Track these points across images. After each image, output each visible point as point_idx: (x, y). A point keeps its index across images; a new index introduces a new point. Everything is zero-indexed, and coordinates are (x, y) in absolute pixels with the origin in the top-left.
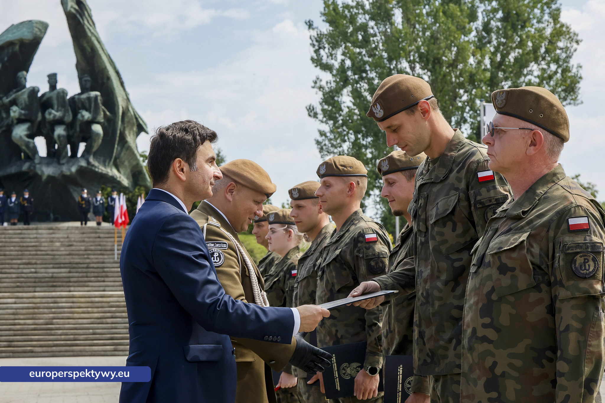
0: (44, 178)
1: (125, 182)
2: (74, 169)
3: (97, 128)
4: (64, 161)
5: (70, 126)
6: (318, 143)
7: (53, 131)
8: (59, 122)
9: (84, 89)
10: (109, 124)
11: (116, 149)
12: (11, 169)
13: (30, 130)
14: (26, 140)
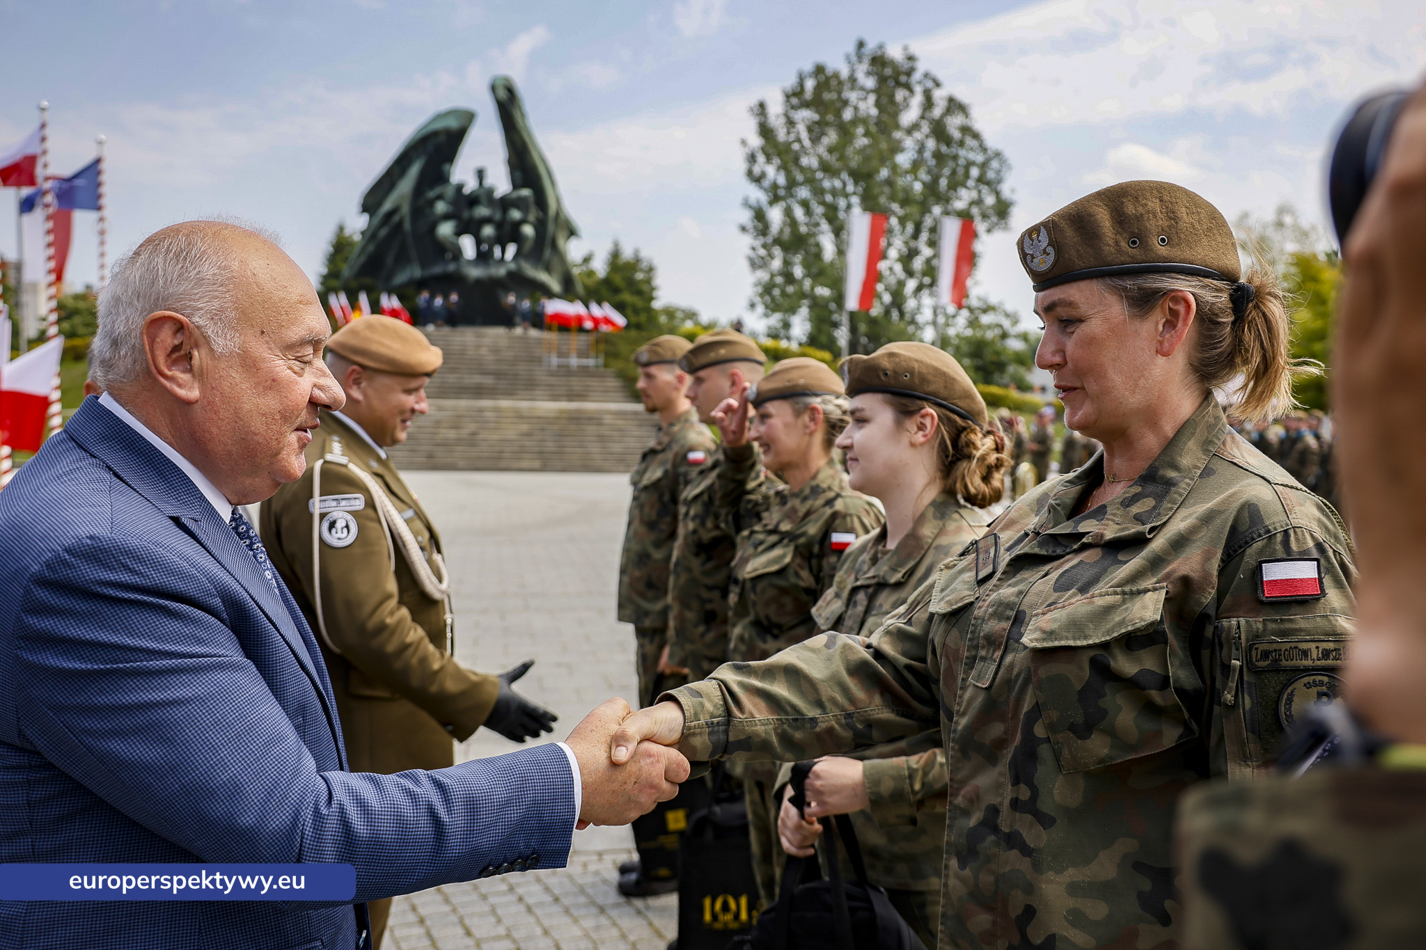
0: (472, 279)
1: (556, 286)
2: (501, 272)
3: (528, 230)
4: (492, 263)
5: (499, 226)
6: (749, 256)
7: (481, 230)
8: (487, 220)
9: (516, 186)
10: (540, 226)
11: (547, 253)
12: (437, 270)
13: (457, 227)
14: (453, 239)
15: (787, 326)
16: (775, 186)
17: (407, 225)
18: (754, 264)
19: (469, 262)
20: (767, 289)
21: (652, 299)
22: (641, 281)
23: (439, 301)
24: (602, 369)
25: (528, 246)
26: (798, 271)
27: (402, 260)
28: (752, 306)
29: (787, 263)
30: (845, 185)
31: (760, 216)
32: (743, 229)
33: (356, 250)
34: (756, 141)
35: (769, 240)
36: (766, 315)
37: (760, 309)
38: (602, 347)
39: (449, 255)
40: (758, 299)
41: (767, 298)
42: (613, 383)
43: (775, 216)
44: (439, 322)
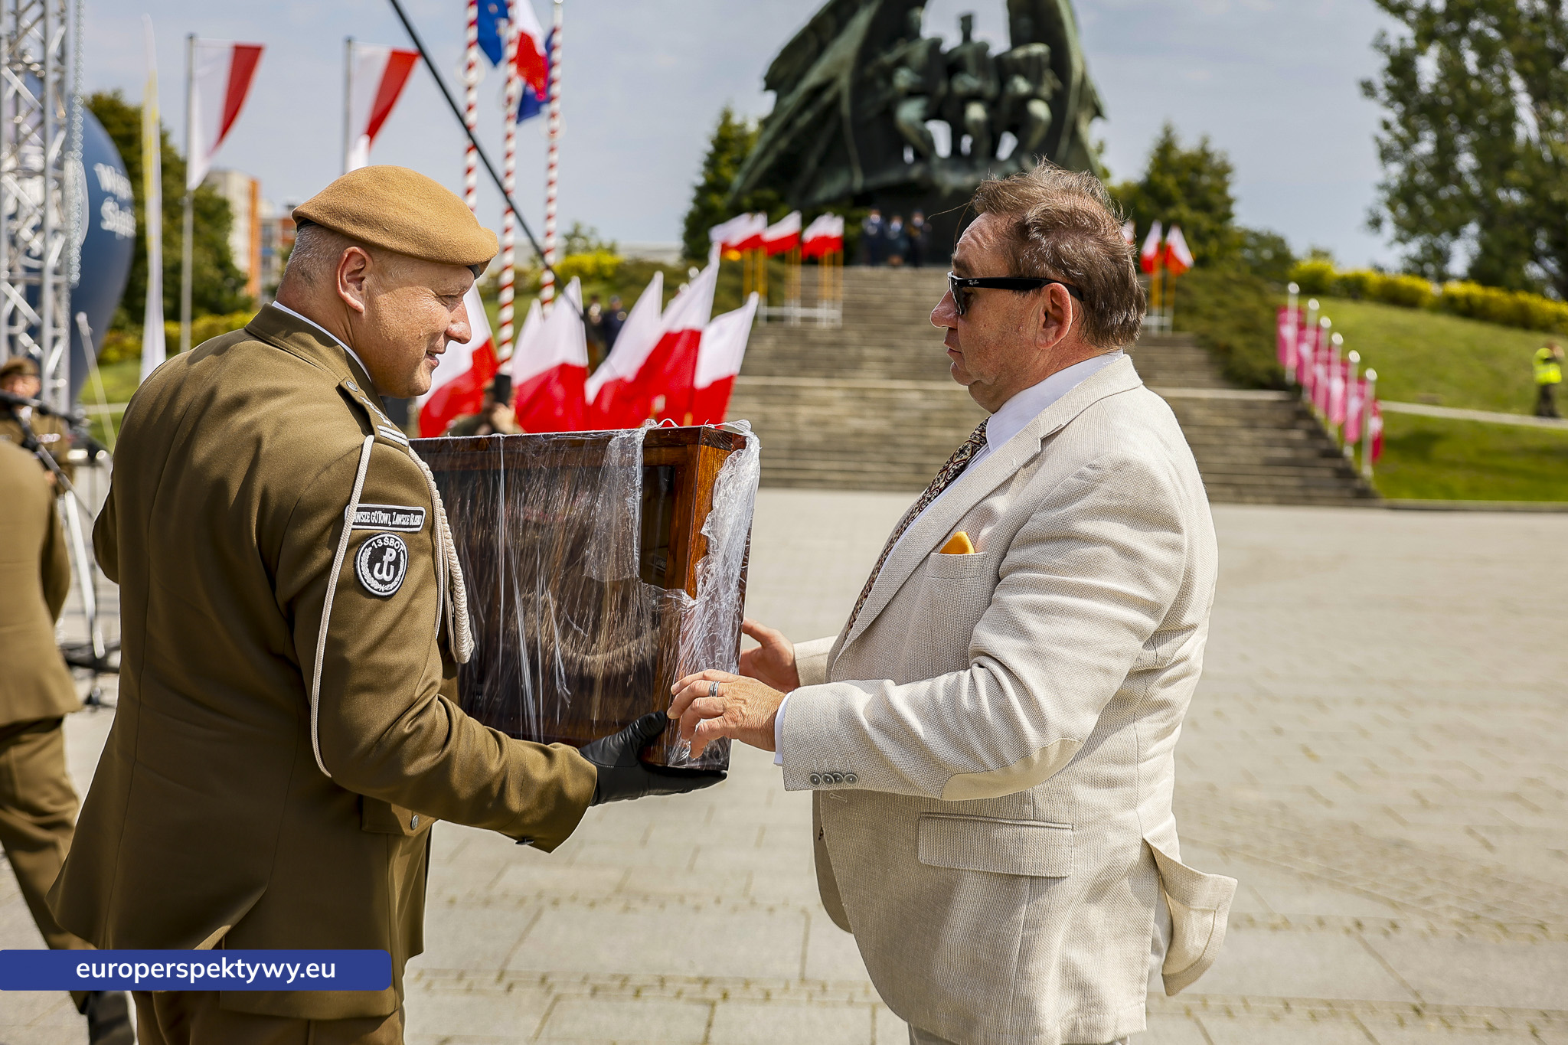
0: (947, 191)
3: (1040, 109)
4: (979, 163)
5: (992, 105)
6: (1378, 140)
7: (962, 111)
8: (976, 97)
9: (1018, 40)
10: (1057, 103)
11: (1064, 143)
12: (892, 176)
13: (926, 108)
14: (919, 125)
15: (1441, 257)
17: (845, 108)
18: (1386, 155)
19: (944, 161)
20: (1404, 195)
21: (1228, 216)
22: (1210, 187)
23: (896, 225)
24: (1169, 334)
25: (1037, 136)
26: (1466, 161)
27: (832, 160)
28: (1376, 223)
29: (1446, 151)
32: (1367, 90)
33: (755, 149)
35: (1414, 108)
36: (1402, 240)
37: (1389, 229)
38: (1170, 296)
39: (909, 155)
40: (1386, 214)
41: (1403, 210)
42: (1192, 355)
43: (1428, 65)
44: (896, 260)
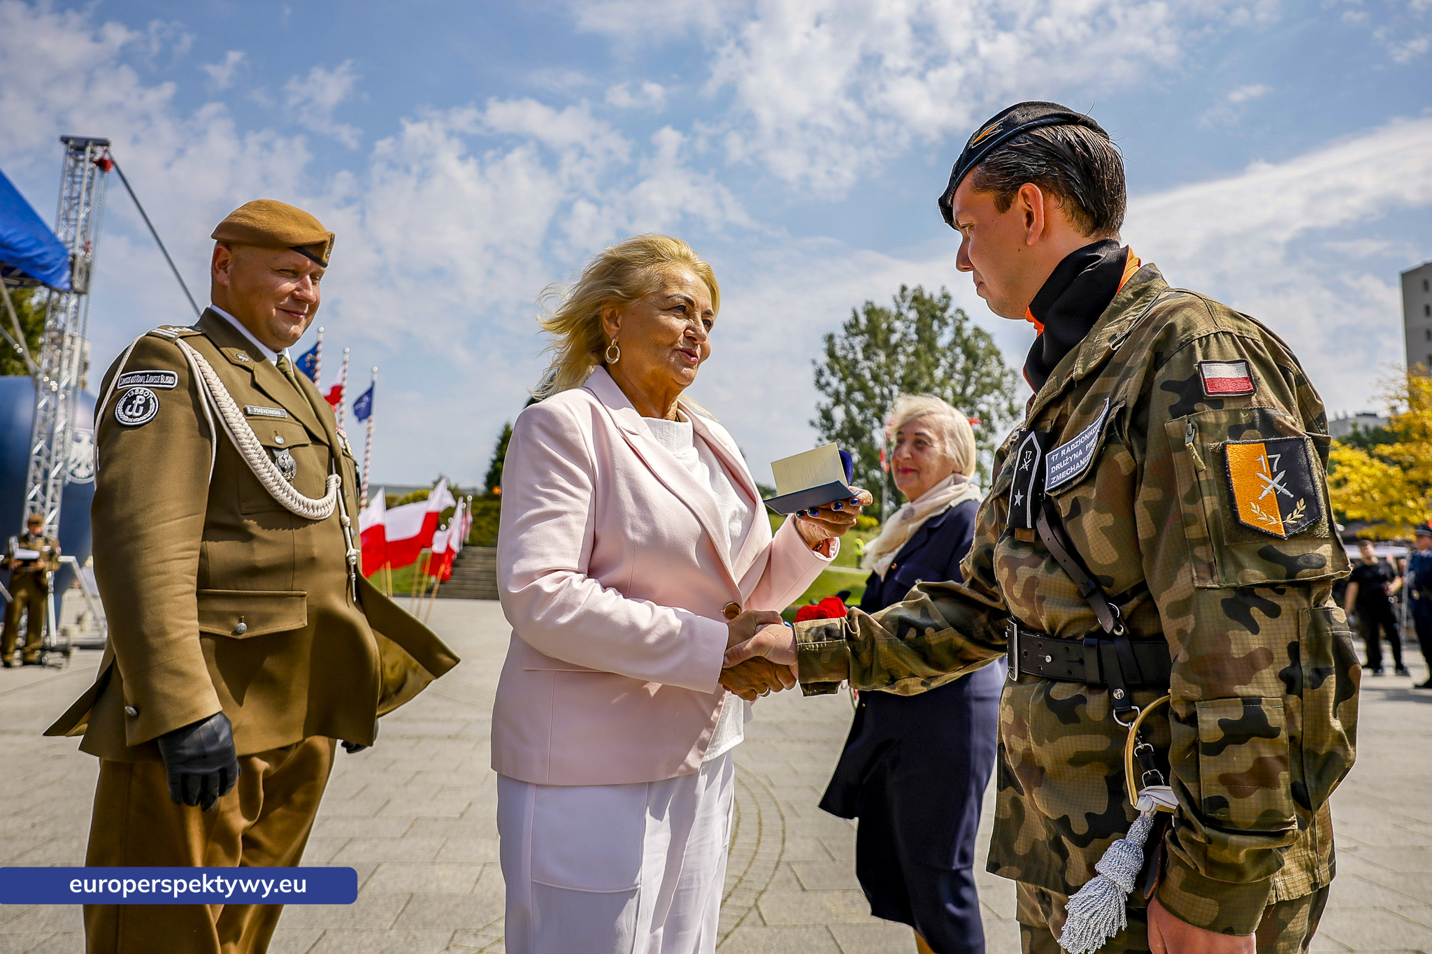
16: (837, 394)
30: (891, 392)
31: (827, 415)
32: (812, 424)
34: (823, 359)
35: (833, 433)
43: (839, 414)
